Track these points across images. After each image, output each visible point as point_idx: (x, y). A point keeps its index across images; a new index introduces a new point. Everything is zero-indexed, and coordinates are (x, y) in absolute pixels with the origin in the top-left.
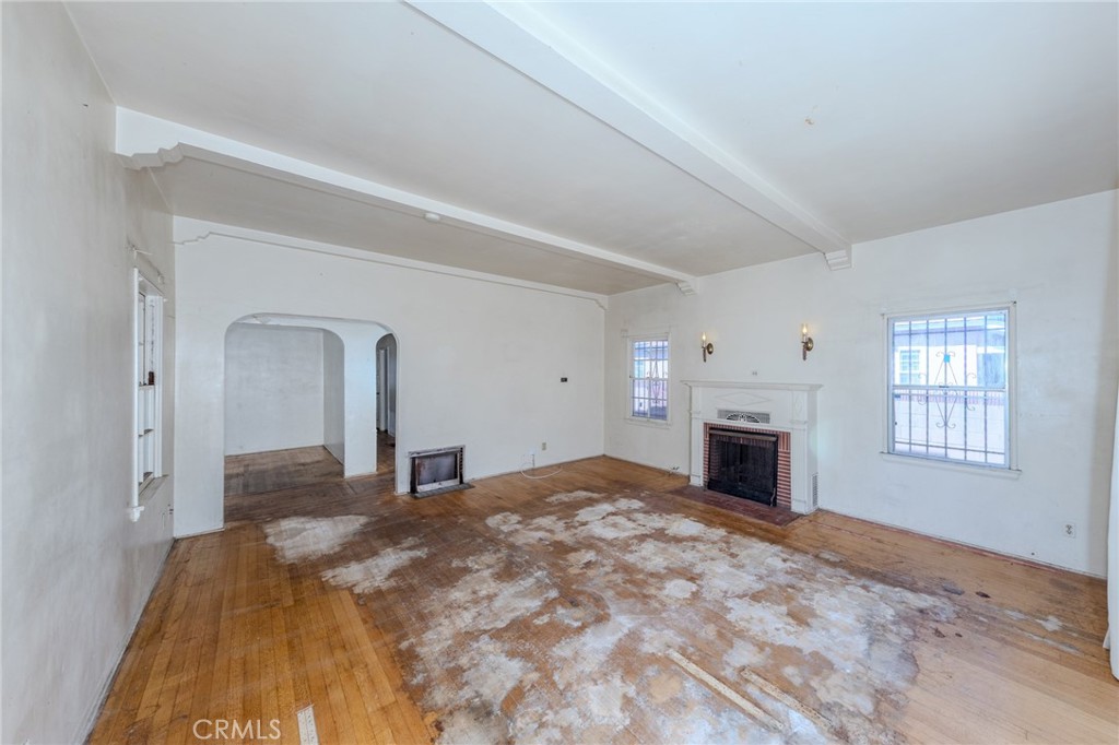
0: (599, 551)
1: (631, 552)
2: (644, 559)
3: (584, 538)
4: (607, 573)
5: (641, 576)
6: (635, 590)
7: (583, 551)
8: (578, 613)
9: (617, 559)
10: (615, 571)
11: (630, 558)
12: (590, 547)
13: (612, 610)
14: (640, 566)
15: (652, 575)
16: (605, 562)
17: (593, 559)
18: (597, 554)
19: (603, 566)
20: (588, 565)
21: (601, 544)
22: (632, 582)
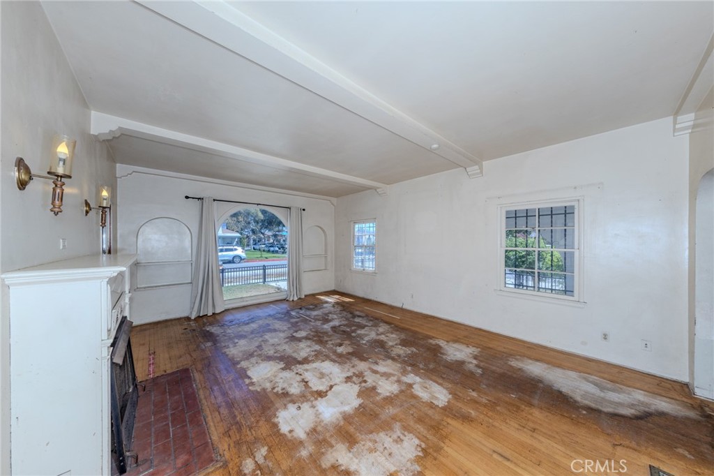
0: (335, 352)
1: (315, 351)
2: (310, 346)
3: (346, 363)
4: (331, 340)
5: (315, 339)
6: (319, 334)
7: (344, 353)
8: (342, 329)
9: (325, 347)
10: (327, 341)
11: (317, 347)
12: (340, 356)
13: (330, 329)
14: (314, 343)
15: (310, 339)
16: (332, 346)
17: (338, 348)
18: (336, 350)
19: (333, 344)
20: (340, 345)
21: (334, 357)
22: (319, 337)
